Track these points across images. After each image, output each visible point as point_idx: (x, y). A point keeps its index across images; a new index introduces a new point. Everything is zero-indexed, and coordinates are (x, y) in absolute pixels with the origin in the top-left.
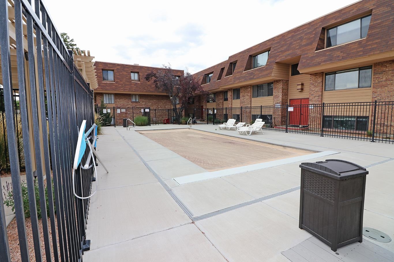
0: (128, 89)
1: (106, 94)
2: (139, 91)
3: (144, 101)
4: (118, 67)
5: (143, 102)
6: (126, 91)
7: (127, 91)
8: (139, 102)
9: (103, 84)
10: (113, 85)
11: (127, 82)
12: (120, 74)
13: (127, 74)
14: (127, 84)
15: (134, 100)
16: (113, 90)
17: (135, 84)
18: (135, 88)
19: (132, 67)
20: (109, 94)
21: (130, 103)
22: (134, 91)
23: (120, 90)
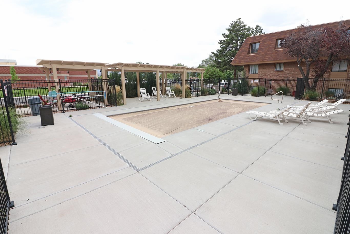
0: (267, 59)
1: (252, 65)
2: (278, 60)
3: (289, 70)
4: (265, 38)
5: (287, 70)
6: (264, 61)
7: (266, 61)
8: (283, 71)
9: (247, 57)
10: (255, 57)
11: (268, 52)
12: (264, 45)
13: (272, 43)
14: (268, 53)
15: (278, 69)
16: (253, 62)
17: (276, 52)
18: (274, 57)
19: (279, 34)
20: (254, 65)
21: (273, 72)
22: (273, 60)
23: (259, 61)
